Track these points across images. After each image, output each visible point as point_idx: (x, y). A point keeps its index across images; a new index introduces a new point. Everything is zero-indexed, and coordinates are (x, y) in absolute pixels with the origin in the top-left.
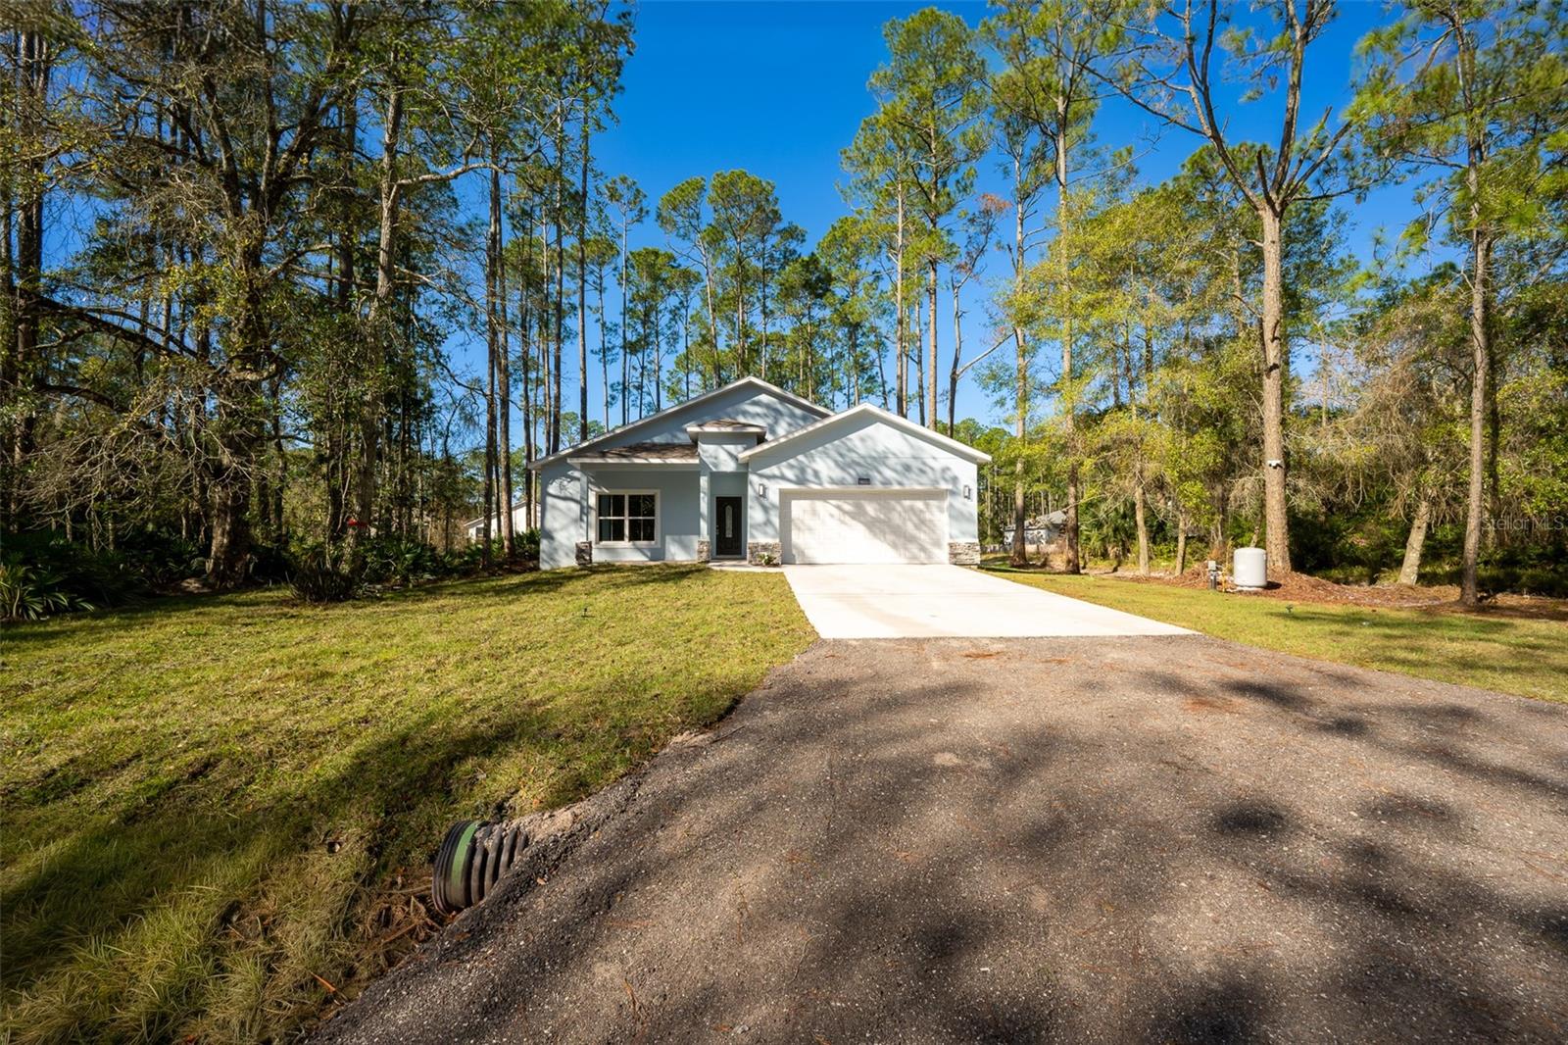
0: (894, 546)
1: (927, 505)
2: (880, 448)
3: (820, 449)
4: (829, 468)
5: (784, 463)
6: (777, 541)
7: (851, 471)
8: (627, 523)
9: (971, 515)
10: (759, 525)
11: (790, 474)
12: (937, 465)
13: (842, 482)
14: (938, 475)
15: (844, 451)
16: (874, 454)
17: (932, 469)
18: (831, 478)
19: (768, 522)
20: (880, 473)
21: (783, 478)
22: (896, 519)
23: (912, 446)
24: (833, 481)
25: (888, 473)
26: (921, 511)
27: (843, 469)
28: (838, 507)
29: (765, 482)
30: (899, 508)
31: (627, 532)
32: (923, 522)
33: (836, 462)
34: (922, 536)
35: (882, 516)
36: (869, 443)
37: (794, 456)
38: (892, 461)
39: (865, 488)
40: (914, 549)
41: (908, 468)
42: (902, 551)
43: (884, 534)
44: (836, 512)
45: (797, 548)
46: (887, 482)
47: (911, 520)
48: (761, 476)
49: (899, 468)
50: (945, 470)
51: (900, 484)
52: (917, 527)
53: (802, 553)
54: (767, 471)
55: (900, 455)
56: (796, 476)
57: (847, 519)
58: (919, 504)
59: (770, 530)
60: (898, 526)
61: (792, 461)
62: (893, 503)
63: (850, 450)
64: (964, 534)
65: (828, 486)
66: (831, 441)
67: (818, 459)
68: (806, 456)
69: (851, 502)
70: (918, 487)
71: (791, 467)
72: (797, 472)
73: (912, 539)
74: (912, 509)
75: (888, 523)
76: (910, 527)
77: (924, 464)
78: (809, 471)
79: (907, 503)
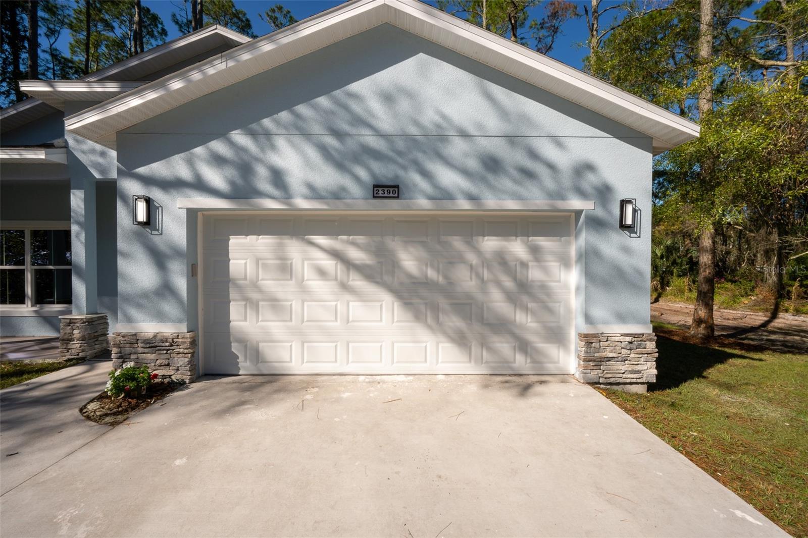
0: (460, 340)
1: (535, 251)
2: (429, 117)
3: (284, 115)
4: (307, 162)
5: (199, 150)
6: (183, 328)
7: (362, 173)
8: (29, 277)
9: (639, 273)
10: (145, 295)
11: (215, 177)
12: (563, 160)
13: (337, 195)
14: (567, 181)
15: (345, 127)
16: (413, 130)
17: (551, 167)
18: (311, 187)
19: (166, 289)
20: (426, 174)
21: (200, 186)
22: (466, 281)
23: (503, 113)
24: (314, 193)
25: (448, 178)
26: (524, 265)
27: (340, 166)
28: (336, 255)
29: (157, 195)
30: (472, 258)
31: (29, 290)
32: (524, 287)
33: (324, 150)
34: (520, 317)
35: (431, 273)
36: (404, 105)
37: (222, 134)
38: (457, 148)
39: (391, 208)
40: (504, 347)
41: (492, 164)
42: (475, 349)
43: (436, 309)
44: (328, 263)
45: (243, 342)
46: (443, 195)
47: (498, 284)
48: (147, 181)
49: (473, 164)
50: (585, 168)
51: (471, 198)
52: (511, 298)
53: (256, 355)
54: (158, 168)
55: (472, 131)
56: (232, 183)
57: (358, 282)
58: (517, 248)
59: (169, 307)
60: (468, 296)
61: (218, 146)
62: (457, 243)
63: (359, 121)
64: (622, 318)
65: (302, 204)
66: (307, 97)
67: (281, 142)
68: (253, 134)
69: (360, 239)
70: (511, 205)
71: (218, 160)
72: (231, 172)
73: (502, 326)
74: (502, 260)
75: (448, 290)
76: (497, 302)
77: (534, 155)
78: (262, 171)
79: (490, 244)
